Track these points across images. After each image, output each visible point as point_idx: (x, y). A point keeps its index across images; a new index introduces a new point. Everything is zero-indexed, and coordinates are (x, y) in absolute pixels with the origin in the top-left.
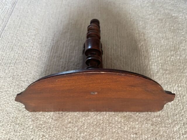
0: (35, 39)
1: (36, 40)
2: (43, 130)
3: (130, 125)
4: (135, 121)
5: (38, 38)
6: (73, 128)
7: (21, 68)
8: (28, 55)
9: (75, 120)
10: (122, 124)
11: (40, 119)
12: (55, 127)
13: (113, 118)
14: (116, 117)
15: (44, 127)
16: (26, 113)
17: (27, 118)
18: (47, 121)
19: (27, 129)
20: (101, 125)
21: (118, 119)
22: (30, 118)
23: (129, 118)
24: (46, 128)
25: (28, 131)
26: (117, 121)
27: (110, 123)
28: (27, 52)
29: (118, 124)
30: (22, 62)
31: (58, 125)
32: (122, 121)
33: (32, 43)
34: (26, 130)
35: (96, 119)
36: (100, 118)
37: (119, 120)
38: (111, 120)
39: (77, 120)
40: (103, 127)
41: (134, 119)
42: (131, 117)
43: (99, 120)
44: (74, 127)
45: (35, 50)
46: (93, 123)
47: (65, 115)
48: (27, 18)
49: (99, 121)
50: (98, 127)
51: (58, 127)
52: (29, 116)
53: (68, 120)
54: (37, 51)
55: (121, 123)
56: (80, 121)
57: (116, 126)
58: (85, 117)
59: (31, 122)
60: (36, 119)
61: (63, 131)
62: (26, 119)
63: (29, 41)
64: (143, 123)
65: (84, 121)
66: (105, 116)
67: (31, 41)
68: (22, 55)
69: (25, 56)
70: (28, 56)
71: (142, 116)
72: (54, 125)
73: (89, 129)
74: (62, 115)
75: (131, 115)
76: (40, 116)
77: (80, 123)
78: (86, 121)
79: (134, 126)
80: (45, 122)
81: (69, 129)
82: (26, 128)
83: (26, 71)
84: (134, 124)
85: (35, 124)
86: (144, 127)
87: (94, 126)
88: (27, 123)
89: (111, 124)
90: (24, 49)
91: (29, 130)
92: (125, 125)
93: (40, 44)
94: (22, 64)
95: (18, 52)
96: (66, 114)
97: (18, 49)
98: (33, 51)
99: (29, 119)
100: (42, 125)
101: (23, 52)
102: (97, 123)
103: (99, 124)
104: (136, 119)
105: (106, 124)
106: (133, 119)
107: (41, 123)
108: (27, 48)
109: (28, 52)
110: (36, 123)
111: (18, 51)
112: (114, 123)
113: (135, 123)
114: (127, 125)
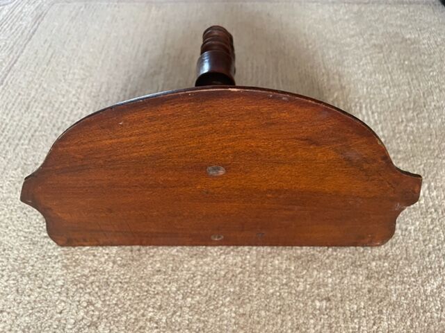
0: (82, 88)
1: (84, 89)
2: (89, 288)
3: (311, 277)
4: (324, 269)
5: (89, 86)
6: (166, 285)
7: (43, 148)
8: (64, 121)
9: (171, 265)
10: (292, 274)
11: (83, 262)
12: (121, 282)
13: (267, 261)
14: (276, 258)
15: (92, 283)
16: (50, 249)
17: (51, 261)
18: (101, 269)
19: (49, 287)
20: (236, 277)
21: (281, 263)
22: (59, 261)
23: (308, 261)
24: (97, 284)
25: (51, 293)
26: (279, 269)
27: (259, 274)
28: (62, 115)
29: (280, 276)
30: (49, 135)
31: (128, 277)
32: (290, 269)
33: (74, 95)
34: (46, 289)
35: (225, 263)
36: (235, 261)
37: (284, 267)
38: (264, 266)
39: (176, 267)
40: (241, 282)
41: (322, 264)
42: (313, 259)
43: (232, 265)
44: (170, 283)
45: (80, 111)
46: (218, 272)
47: (146, 253)
48: (66, 46)
49: (231, 268)
50: (230, 282)
51: (127, 283)
52: (57, 257)
53: (155, 265)
55: (289, 274)
56: (183, 267)
57: (277, 281)
58: (196, 259)
59: (61, 269)
60: (74, 264)
61: (140, 293)
62: (48, 264)
63: (67, 91)
64: (345, 273)
65: (193, 268)
66: (248, 257)
67: (74, 92)
68: (49, 121)
69: (57, 122)
70: (63, 123)
71: (343, 255)
72: (119, 276)
73: (206, 287)
74: (140, 255)
75: (313, 255)
76: (84, 257)
77: (185, 272)
78: (200, 268)
79: (321, 280)
80: (96, 270)
81: (155, 288)
82: (47, 285)
84: (321, 274)
85: (72, 275)
86: (348, 283)
87: (219, 280)
88: (49, 273)
89: (263, 276)
90: (55, 109)
91: (53, 289)
92: (297, 277)
93: (94, 97)
94: (47, 140)
95: (41, 114)
96: (148, 252)
97: (42, 108)
98: (75, 112)
99: (55, 263)
100: (87, 277)
101: (52, 114)
102: (227, 273)
103: (233, 276)
104: (326, 264)
105: (249, 276)
106: (320, 263)
107: (86, 272)
108: (62, 106)
109: (65, 115)
110: (73, 272)
111: (40, 112)
112: (269, 272)
113: (324, 273)
114: (305, 278)
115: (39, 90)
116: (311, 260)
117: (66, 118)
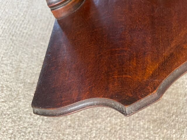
0: (27, 12)
1: (29, 12)
2: (27, 136)
3: (163, 133)
4: (170, 128)
5: (31, 11)
6: (74, 135)
7: (4, 46)
9: (77, 123)
10: (151, 132)
11: (24, 119)
12: (47, 133)
13: (136, 123)
14: (141, 121)
15: (29, 133)
16: (5, 110)
17: (6, 118)
18: (35, 124)
19: (5, 134)
20: (117, 132)
21: (145, 124)
22: (10, 118)
23: (161, 123)
24: (32, 133)
25: (5, 137)
26: (143, 128)
27: (131, 131)
28: (15, 28)
29: (144, 132)
30: (7, 39)
31: (51, 129)
32: (150, 128)
33: (22, 16)
34: (2, 135)
35: (110, 123)
36: (116, 122)
37: (146, 126)
38: (134, 126)
39: (80, 124)
40: (120, 135)
41: (169, 125)
42: (164, 122)
43: (115, 124)
44: (76, 135)
45: (25, 25)
46: (106, 128)
49: (114, 126)
50: (113, 135)
51: (50, 133)
52: (9, 115)
53: (67, 123)
54: (28, 26)
55: (150, 131)
56: (85, 124)
57: (142, 135)
58: (93, 119)
59: (11, 123)
60: (19, 120)
62: (4, 119)
63: (19, 14)
64: (183, 131)
65: (91, 125)
68: (7, 31)
69: (12, 31)
70: (15, 32)
71: (182, 120)
72: (45, 129)
73: (99, 138)
75: (164, 119)
76: (25, 115)
77: (86, 128)
78: (95, 125)
79: (169, 135)
80: (31, 125)
81: (67, 138)
82: (3, 133)
83: (11, 51)
84: (169, 132)
85: (17, 127)
86: (185, 138)
87: (106, 134)
88: (5, 125)
89: (133, 132)
90: (11, 24)
91: (7, 135)
92: (155, 133)
93: (34, 17)
94: (6, 42)
95: (4, 27)
97: (4, 23)
98: (22, 26)
99: (8, 119)
100: (26, 128)
101: (9, 27)
102: (111, 129)
103: (115, 131)
104: (172, 125)
105: (125, 132)
106: (168, 125)
107: (26, 125)
108: (15, 22)
109: (17, 28)
110: (18, 125)
111: (3, 26)
112: (137, 130)
113: (171, 131)
114: (159, 134)
115: (4, 13)
116: (163, 123)
117: (17, 29)
